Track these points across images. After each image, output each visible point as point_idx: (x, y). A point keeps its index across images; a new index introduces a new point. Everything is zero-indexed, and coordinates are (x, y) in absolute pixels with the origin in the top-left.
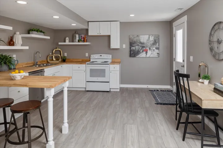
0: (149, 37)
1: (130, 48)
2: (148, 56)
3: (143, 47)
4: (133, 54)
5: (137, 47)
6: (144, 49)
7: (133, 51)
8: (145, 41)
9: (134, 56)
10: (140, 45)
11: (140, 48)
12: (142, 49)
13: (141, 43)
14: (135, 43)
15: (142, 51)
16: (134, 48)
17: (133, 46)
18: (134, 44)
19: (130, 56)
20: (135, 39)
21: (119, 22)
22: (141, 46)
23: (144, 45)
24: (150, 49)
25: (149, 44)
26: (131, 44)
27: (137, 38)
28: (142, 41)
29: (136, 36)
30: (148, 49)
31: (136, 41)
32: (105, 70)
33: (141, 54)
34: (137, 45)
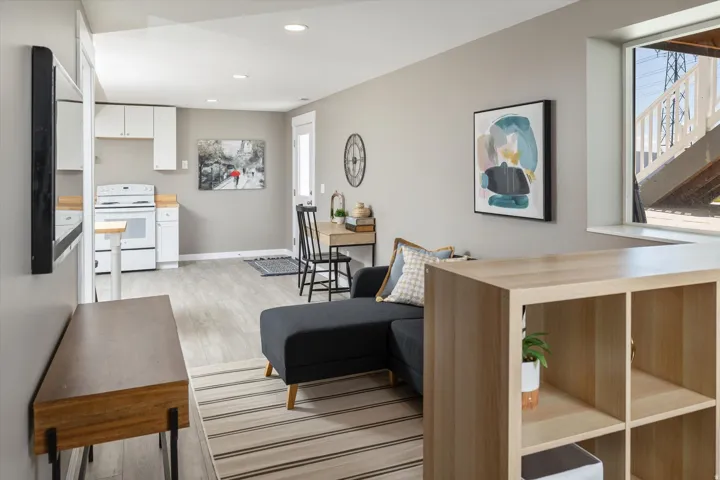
0: (243, 145)
1: (200, 169)
2: (240, 186)
3: (229, 167)
4: (207, 182)
5: (216, 168)
6: (232, 170)
7: (207, 176)
8: (234, 154)
9: (210, 188)
10: (223, 162)
11: (223, 170)
12: (226, 171)
13: (225, 158)
14: (209, 157)
15: (228, 176)
16: (207, 169)
17: (207, 165)
18: (207, 159)
19: (200, 188)
20: (211, 149)
21: (174, 109)
22: (224, 165)
23: (231, 163)
24: (244, 171)
25: (241, 161)
26: (203, 160)
27: (216, 146)
28: (227, 153)
29: (213, 142)
30: (240, 170)
31: (213, 152)
32: (145, 219)
33: (224, 183)
34: (217, 162)
